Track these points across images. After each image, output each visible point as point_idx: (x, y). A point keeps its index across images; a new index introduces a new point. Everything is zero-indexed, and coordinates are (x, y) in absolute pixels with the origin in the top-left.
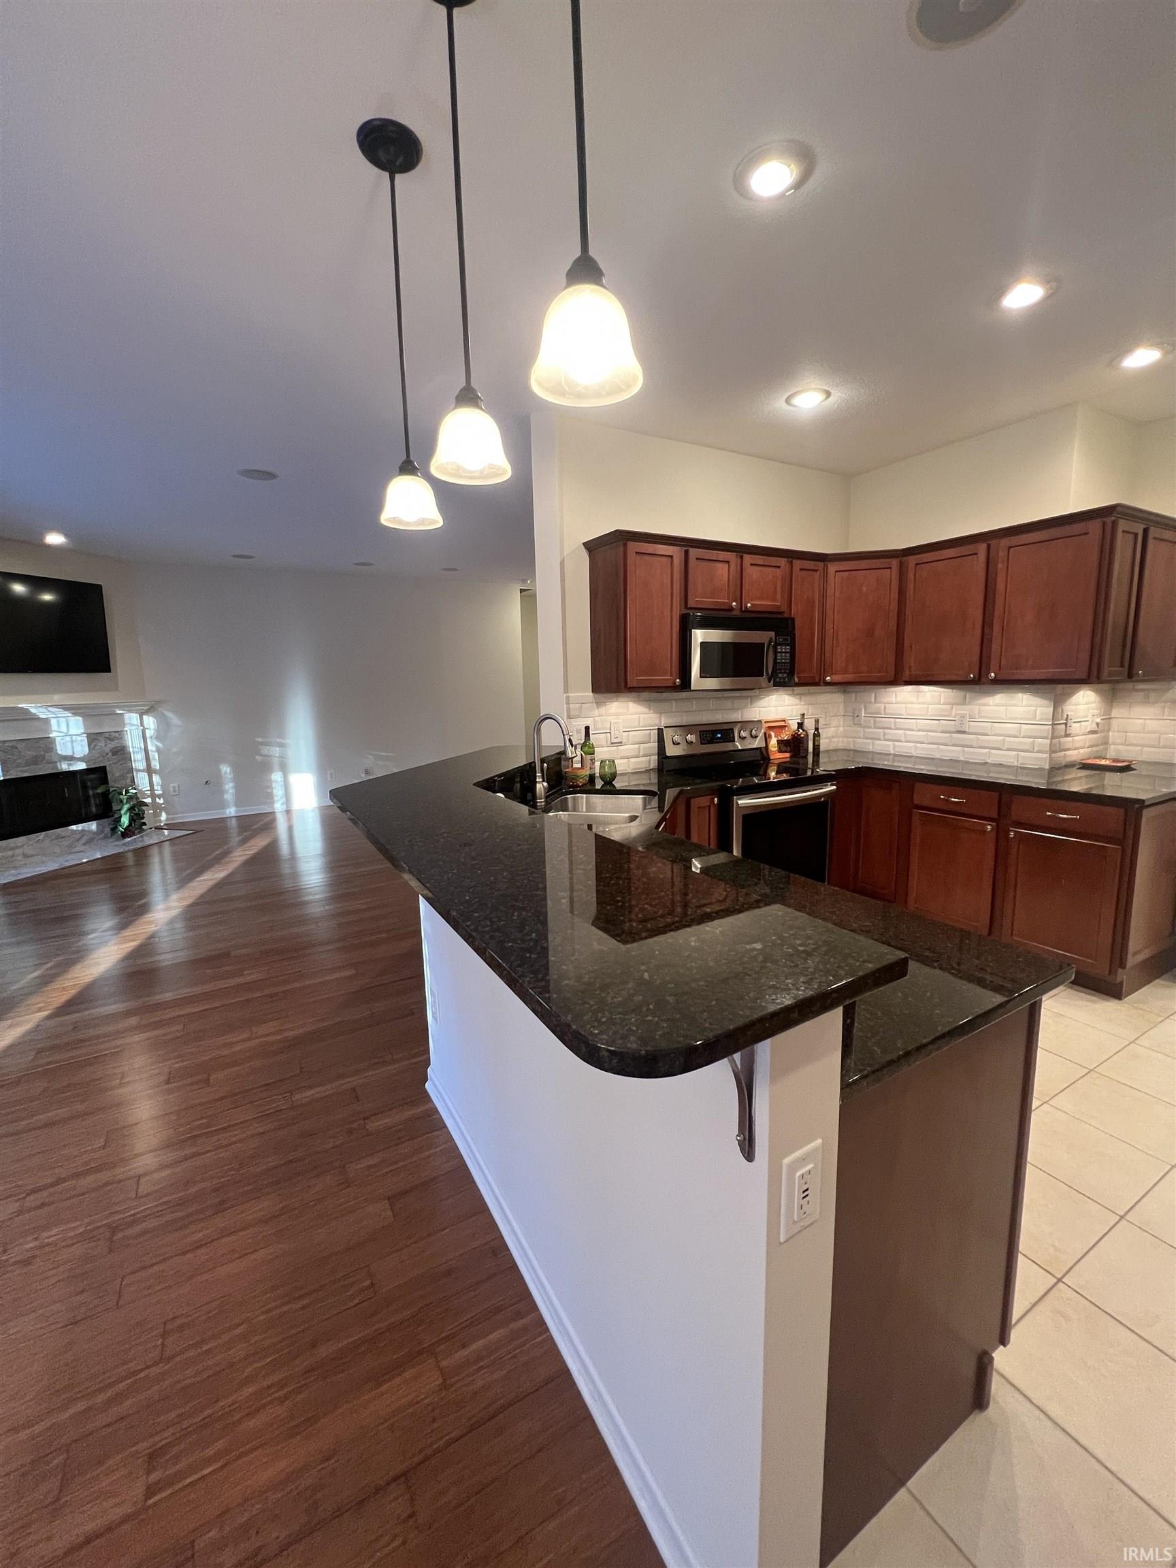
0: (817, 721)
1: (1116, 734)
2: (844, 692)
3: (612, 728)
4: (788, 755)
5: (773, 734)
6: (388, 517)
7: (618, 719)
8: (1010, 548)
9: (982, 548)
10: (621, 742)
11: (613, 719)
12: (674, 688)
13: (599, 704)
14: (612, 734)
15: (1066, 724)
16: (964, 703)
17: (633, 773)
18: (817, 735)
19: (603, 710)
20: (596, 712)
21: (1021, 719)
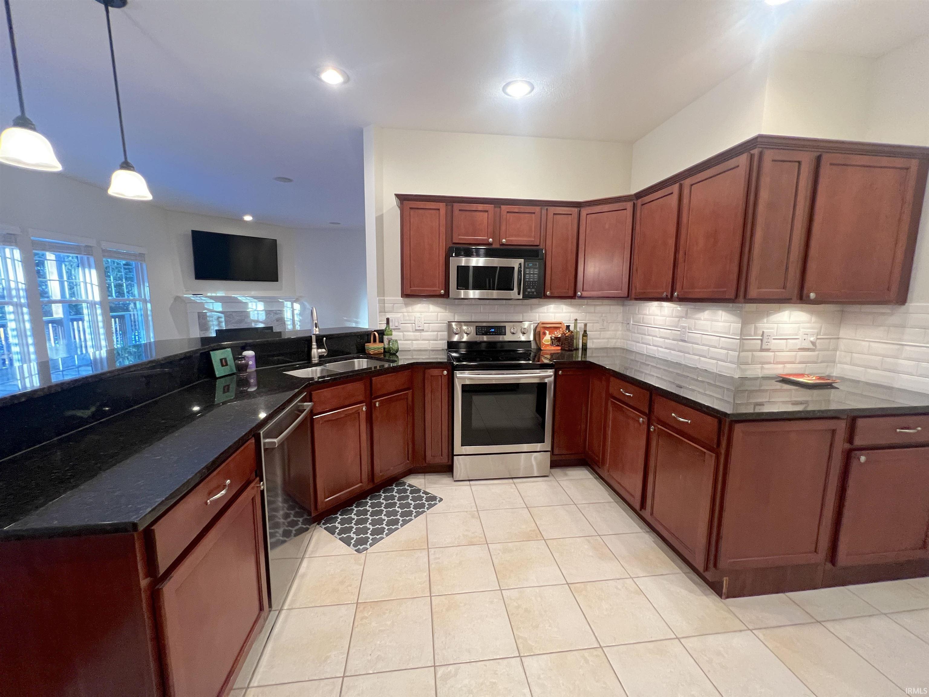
0: (586, 325)
1: (843, 353)
2: (623, 305)
3: (416, 320)
4: (559, 348)
5: (547, 332)
6: (113, 191)
7: (421, 315)
8: (692, 185)
9: (676, 187)
10: (423, 330)
11: (418, 315)
12: (441, 296)
13: (406, 305)
14: (416, 323)
15: (762, 340)
16: (686, 316)
17: (433, 350)
18: (585, 334)
19: (410, 309)
20: (404, 310)
21: (721, 333)
